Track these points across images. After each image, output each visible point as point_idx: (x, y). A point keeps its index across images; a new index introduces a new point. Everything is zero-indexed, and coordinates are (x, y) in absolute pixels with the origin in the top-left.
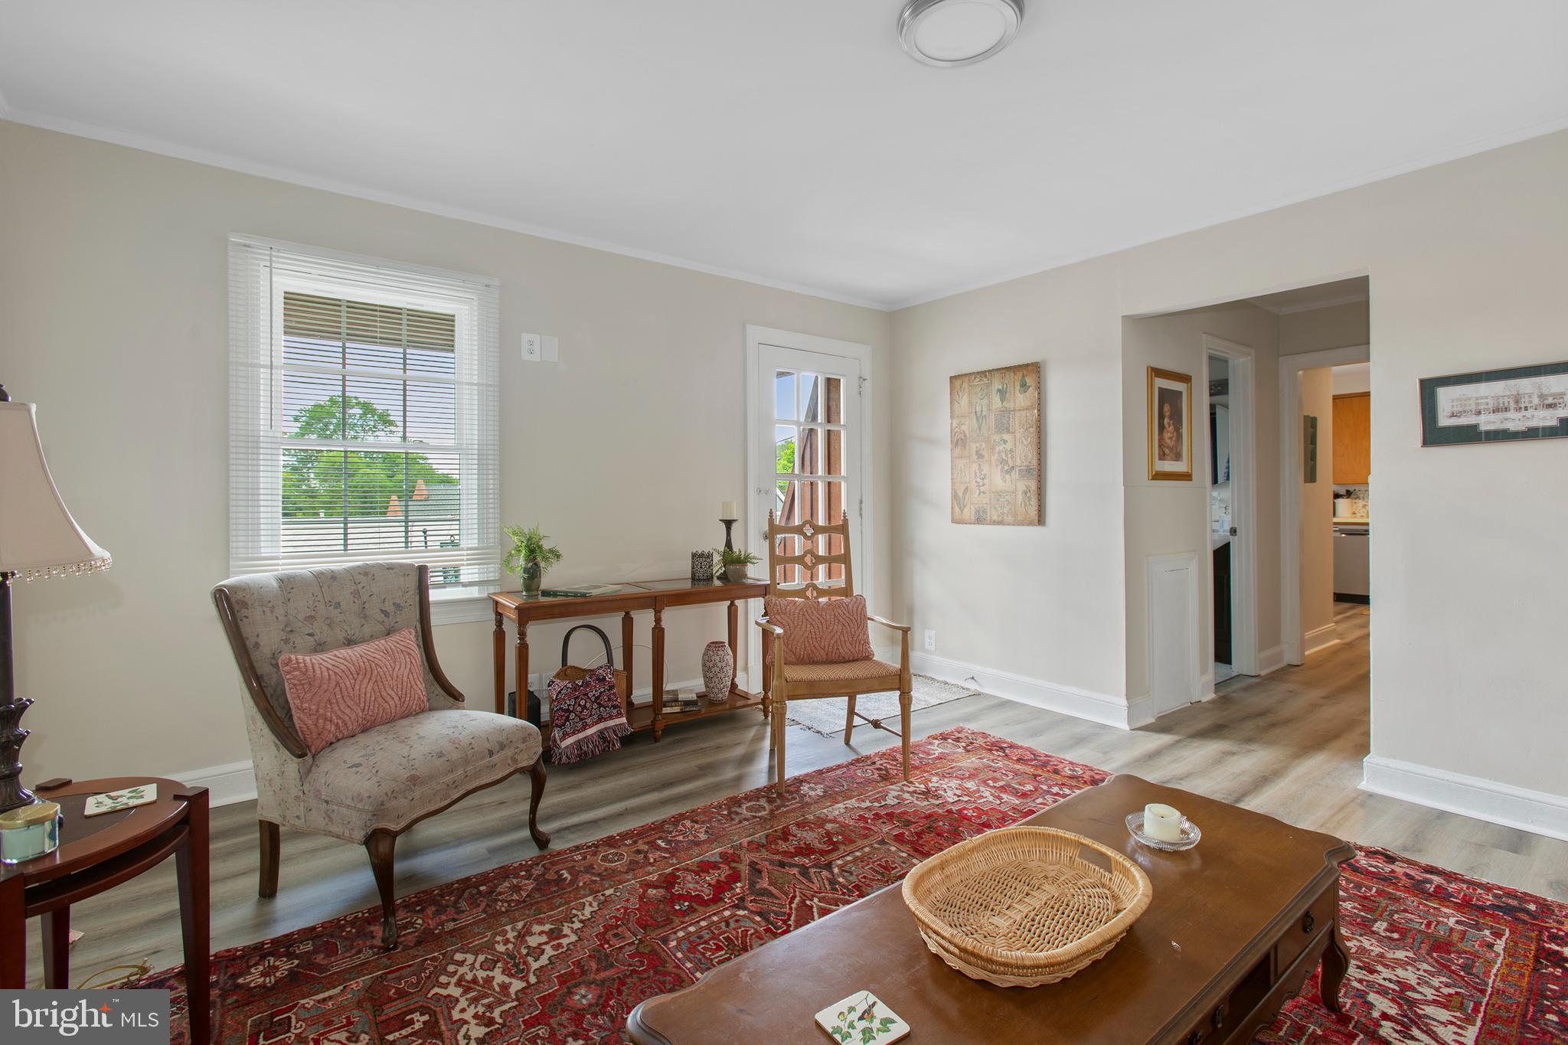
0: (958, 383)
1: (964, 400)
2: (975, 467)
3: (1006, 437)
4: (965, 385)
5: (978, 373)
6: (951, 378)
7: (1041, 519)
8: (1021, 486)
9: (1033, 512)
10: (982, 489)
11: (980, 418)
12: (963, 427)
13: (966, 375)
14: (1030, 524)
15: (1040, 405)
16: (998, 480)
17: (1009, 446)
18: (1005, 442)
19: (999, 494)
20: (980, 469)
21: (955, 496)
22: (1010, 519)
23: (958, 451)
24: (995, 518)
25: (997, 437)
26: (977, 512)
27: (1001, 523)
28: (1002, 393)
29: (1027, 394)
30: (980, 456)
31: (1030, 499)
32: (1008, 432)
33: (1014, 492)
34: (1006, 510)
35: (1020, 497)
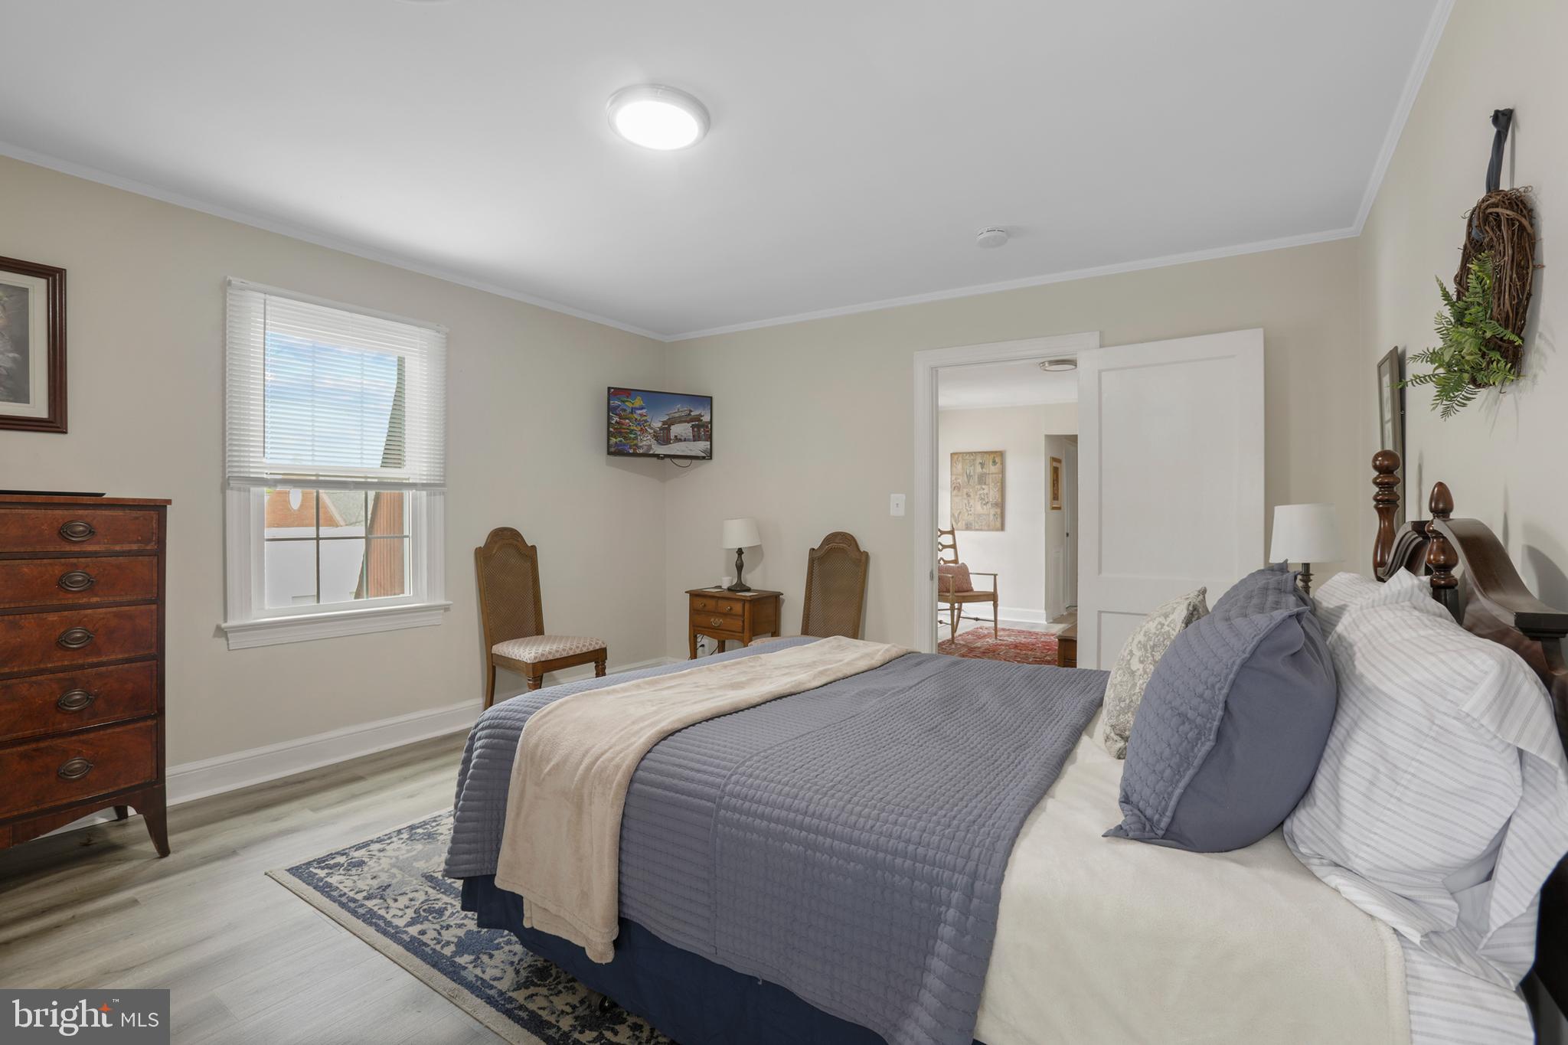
0: (956, 457)
1: (960, 466)
2: (966, 502)
3: (983, 487)
4: (960, 458)
5: (969, 453)
6: (951, 454)
7: (1002, 528)
8: (992, 512)
9: (998, 524)
10: (970, 513)
11: (969, 477)
12: (958, 481)
13: (960, 453)
14: (997, 530)
15: (1003, 471)
16: (979, 508)
17: (985, 491)
18: (984, 489)
19: (979, 515)
20: (969, 503)
21: (952, 515)
22: (986, 528)
23: (955, 492)
24: (977, 527)
25: (979, 487)
26: (967, 524)
27: (981, 530)
28: (982, 465)
29: (996, 466)
30: (968, 495)
31: (997, 518)
32: (985, 484)
33: (989, 515)
34: (984, 524)
35: (992, 517)
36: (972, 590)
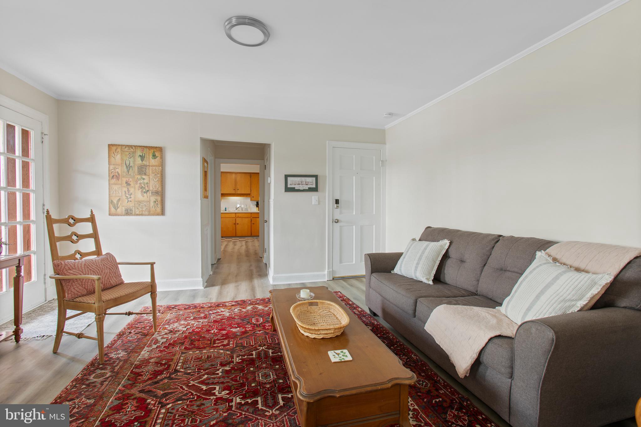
0: (114, 148)
1: (118, 157)
2: (126, 189)
3: (144, 177)
4: (119, 150)
5: (127, 146)
6: (109, 145)
7: (163, 213)
8: (153, 199)
9: (159, 210)
10: (130, 200)
11: (129, 167)
12: (117, 170)
13: (119, 145)
14: (158, 215)
15: (162, 165)
16: (139, 195)
17: (146, 181)
18: (144, 179)
19: (140, 202)
20: (128, 190)
21: (111, 202)
22: (146, 213)
23: (113, 181)
24: (138, 213)
25: (139, 177)
26: (127, 210)
27: (142, 215)
28: (142, 157)
29: (156, 160)
30: (128, 184)
31: (157, 204)
32: (145, 174)
33: (149, 201)
34: (144, 209)
35: (152, 204)
36: (122, 283)
